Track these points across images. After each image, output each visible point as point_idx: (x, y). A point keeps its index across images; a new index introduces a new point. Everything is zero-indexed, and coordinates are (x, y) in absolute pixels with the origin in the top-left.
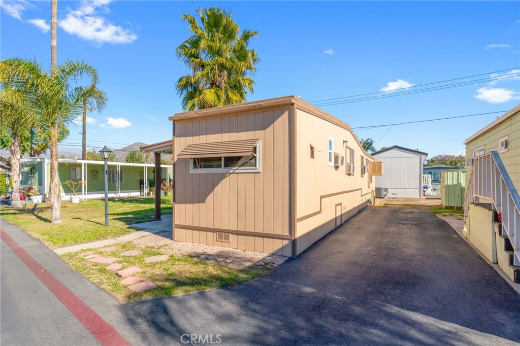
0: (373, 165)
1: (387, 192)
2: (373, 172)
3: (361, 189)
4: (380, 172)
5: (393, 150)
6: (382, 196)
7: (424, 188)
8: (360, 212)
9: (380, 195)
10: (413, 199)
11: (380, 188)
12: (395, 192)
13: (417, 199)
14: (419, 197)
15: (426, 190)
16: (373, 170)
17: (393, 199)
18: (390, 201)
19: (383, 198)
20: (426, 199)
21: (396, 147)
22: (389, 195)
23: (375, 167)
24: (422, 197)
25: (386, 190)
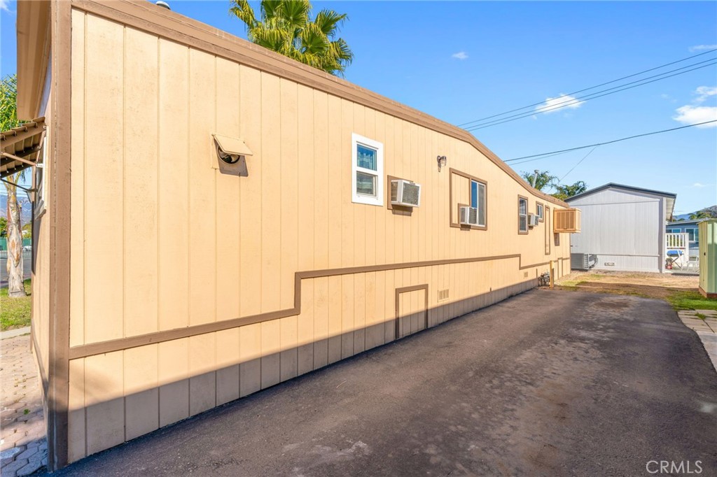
0: (558, 214)
1: (595, 262)
2: (558, 228)
3: (519, 256)
4: (572, 227)
5: (607, 192)
6: (585, 266)
7: (671, 255)
8: (511, 297)
9: (582, 265)
10: (644, 275)
11: (581, 255)
12: (610, 262)
13: (653, 275)
14: (658, 271)
15: (674, 258)
16: (558, 224)
17: (606, 272)
18: (598, 276)
19: (586, 271)
20: (673, 274)
21: (612, 186)
22: (600, 266)
23: (563, 218)
24: (665, 271)
25: (594, 257)
